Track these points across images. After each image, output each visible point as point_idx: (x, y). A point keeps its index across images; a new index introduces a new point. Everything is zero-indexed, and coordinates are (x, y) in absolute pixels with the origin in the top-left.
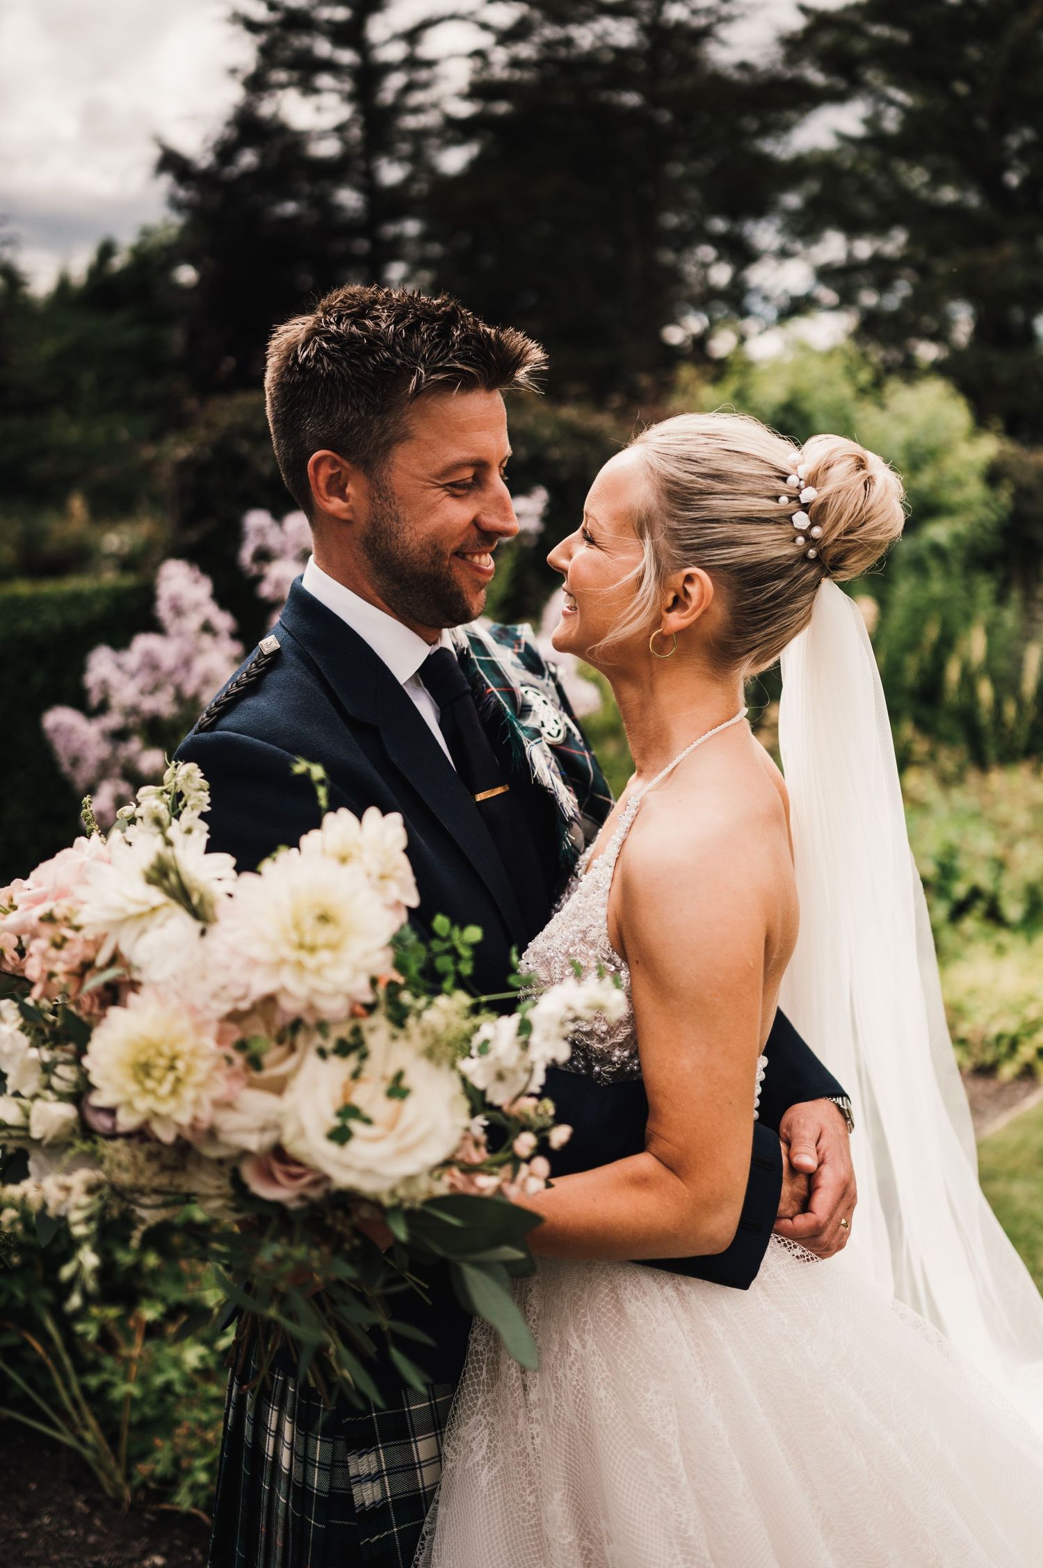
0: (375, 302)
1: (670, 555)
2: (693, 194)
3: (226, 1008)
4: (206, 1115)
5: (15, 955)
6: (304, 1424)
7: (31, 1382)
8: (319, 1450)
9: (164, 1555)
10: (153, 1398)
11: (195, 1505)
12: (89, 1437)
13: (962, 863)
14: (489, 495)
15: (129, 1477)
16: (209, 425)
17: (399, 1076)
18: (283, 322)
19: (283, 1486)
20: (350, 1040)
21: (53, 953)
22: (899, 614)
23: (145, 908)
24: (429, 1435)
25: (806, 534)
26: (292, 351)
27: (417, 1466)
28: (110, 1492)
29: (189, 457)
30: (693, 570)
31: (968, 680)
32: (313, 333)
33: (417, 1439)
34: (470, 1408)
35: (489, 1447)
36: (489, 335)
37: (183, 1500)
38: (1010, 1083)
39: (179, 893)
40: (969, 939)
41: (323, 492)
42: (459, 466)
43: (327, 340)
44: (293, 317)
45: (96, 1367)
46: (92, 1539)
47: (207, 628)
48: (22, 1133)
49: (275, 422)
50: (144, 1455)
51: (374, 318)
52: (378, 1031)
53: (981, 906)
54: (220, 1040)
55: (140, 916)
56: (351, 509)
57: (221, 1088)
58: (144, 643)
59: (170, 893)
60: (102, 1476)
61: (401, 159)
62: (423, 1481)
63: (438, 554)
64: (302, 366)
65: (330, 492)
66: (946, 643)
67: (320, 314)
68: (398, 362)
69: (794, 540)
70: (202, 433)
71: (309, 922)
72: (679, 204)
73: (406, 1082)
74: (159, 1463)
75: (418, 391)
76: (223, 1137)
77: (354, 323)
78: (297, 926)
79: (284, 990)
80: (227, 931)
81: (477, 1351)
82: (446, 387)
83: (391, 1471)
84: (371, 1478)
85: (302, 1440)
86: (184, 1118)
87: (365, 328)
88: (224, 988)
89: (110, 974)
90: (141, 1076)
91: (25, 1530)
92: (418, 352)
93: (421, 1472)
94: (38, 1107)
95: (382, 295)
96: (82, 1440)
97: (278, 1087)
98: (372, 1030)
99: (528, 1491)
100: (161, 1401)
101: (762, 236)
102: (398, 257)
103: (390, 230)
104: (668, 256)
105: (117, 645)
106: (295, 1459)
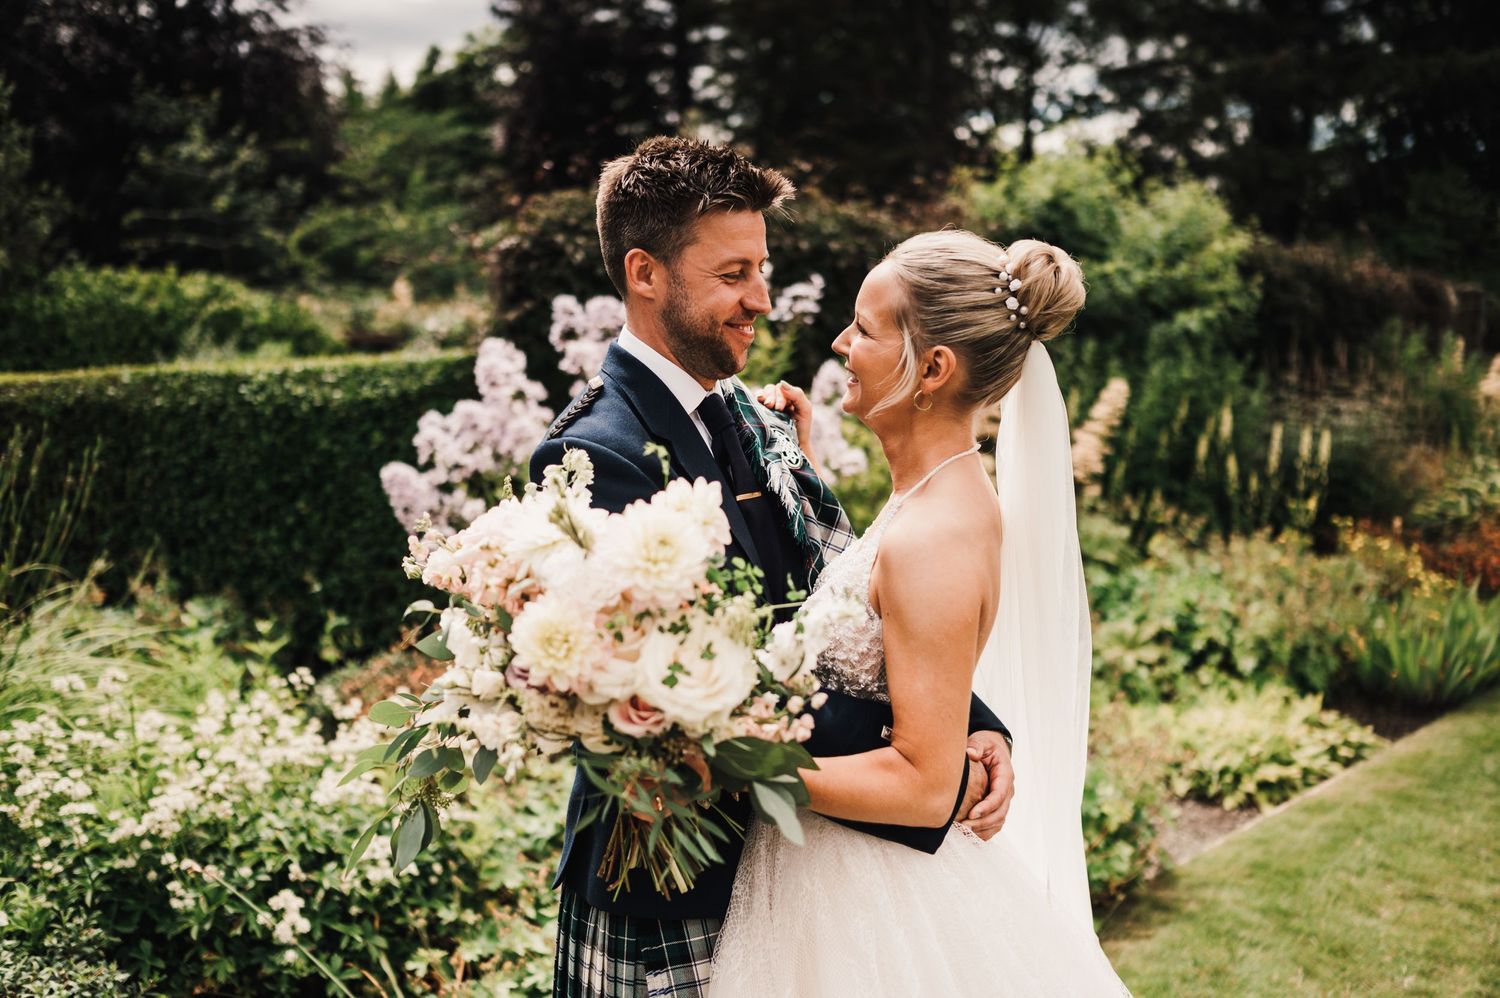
0: (676, 148)
1: (922, 338)
3: (601, 605)
4: (588, 674)
5: (460, 581)
6: (613, 951)
8: (625, 970)
13: (1200, 619)
14: (751, 284)
17: (709, 646)
18: (612, 159)
20: (679, 624)
21: (489, 569)
22: (1151, 394)
23: (549, 542)
24: (704, 960)
25: (1017, 312)
26: (617, 183)
27: (698, 983)
29: (513, 247)
30: (939, 348)
31: (1217, 455)
32: (634, 168)
33: (696, 963)
36: (755, 174)
39: (571, 531)
40: (1204, 687)
41: (635, 277)
42: (731, 263)
43: (643, 174)
44: (620, 156)
47: (520, 395)
48: (467, 692)
49: (603, 228)
51: (675, 159)
52: (697, 618)
53: (1215, 658)
54: (597, 623)
55: (546, 547)
56: (653, 290)
57: (598, 655)
58: (464, 407)
59: (565, 530)
63: (715, 323)
64: (625, 191)
65: (639, 278)
66: (1197, 421)
67: (638, 155)
68: (691, 190)
69: (1009, 318)
70: (524, 226)
71: (654, 544)
72: (969, 11)
73: (714, 649)
75: (704, 211)
76: (597, 689)
77: (662, 162)
78: (646, 546)
79: (637, 586)
80: (601, 549)
82: (724, 207)
83: (679, 987)
84: (664, 992)
85: (613, 965)
86: (573, 673)
87: (670, 166)
88: (599, 591)
89: (527, 583)
90: (546, 645)
92: (705, 183)
93: (700, 988)
94: (478, 675)
95: (682, 144)
97: (634, 657)
98: (693, 617)
101: (1047, 43)
102: (702, 60)
103: (695, 36)
104: (957, 60)
105: (446, 410)
106: (606, 981)
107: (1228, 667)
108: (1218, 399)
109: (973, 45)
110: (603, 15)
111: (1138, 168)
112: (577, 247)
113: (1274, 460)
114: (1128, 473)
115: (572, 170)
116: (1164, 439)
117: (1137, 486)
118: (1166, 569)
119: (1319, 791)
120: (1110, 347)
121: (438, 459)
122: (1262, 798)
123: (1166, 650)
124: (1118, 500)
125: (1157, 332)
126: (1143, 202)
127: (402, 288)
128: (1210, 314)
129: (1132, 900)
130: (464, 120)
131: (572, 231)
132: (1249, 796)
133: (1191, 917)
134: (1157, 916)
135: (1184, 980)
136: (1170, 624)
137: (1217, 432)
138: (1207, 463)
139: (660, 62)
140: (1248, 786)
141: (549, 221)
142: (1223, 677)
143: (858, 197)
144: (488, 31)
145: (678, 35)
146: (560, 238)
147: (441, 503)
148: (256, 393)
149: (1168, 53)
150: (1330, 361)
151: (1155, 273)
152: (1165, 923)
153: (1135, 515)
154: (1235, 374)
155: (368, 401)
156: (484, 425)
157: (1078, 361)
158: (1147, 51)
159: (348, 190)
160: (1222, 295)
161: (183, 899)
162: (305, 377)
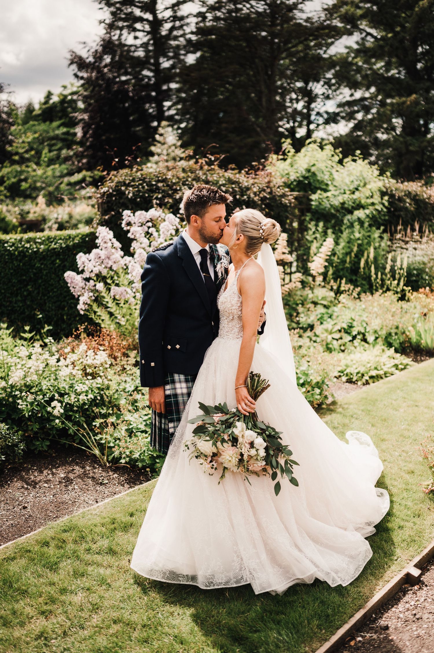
1: (239, 231)
13: (355, 324)
14: (222, 222)
25: (262, 234)
26: (188, 197)
30: (241, 235)
31: (367, 265)
40: (355, 346)
41: (193, 222)
42: (217, 218)
43: (195, 195)
47: (114, 247)
53: (360, 337)
61: (169, 58)
64: (191, 200)
68: (207, 200)
69: (259, 234)
70: (109, 184)
72: (282, 76)
74: (115, 454)
75: (211, 205)
77: (200, 192)
82: (215, 204)
87: (202, 194)
92: (211, 198)
101: (315, 89)
102: (167, 98)
103: (165, 87)
105: (88, 253)
107: (365, 340)
108: (369, 245)
111: (341, 156)
112: (129, 192)
113: (388, 268)
114: (334, 272)
116: (348, 260)
117: (337, 277)
118: (345, 307)
119: (391, 378)
120: (329, 225)
121: (86, 269)
122: (370, 381)
123: (343, 334)
124: (329, 282)
125: (347, 219)
126: (343, 167)
127: (41, 200)
128: (367, 212)
129: (321, 408)
130: (63, 125)
131: (127, 185)
132: (367, 381)
133: (339, 412)
134: (328, 412)
136: (345, 326)
137: (368, 256)
138: (364, 268)
139: (150, 100)
140: (366, 377)
141: (119, 182)
142: (363, 343)
143: (233, 169)
144: (72, 85)
145: (157, 87)
146: (123, 188)
147: (86, 285)
148: (11, 246)
149: (367, 95)
150: (413, 230)
151: (346, 196)
153: (335, 288)
154: (376, 234)
155: (54, 249)
156: (103, 257)
157: (317, 230)
159: (17, 158)
160: (373, 204)
161: (22, 405)
162: (28, 241)
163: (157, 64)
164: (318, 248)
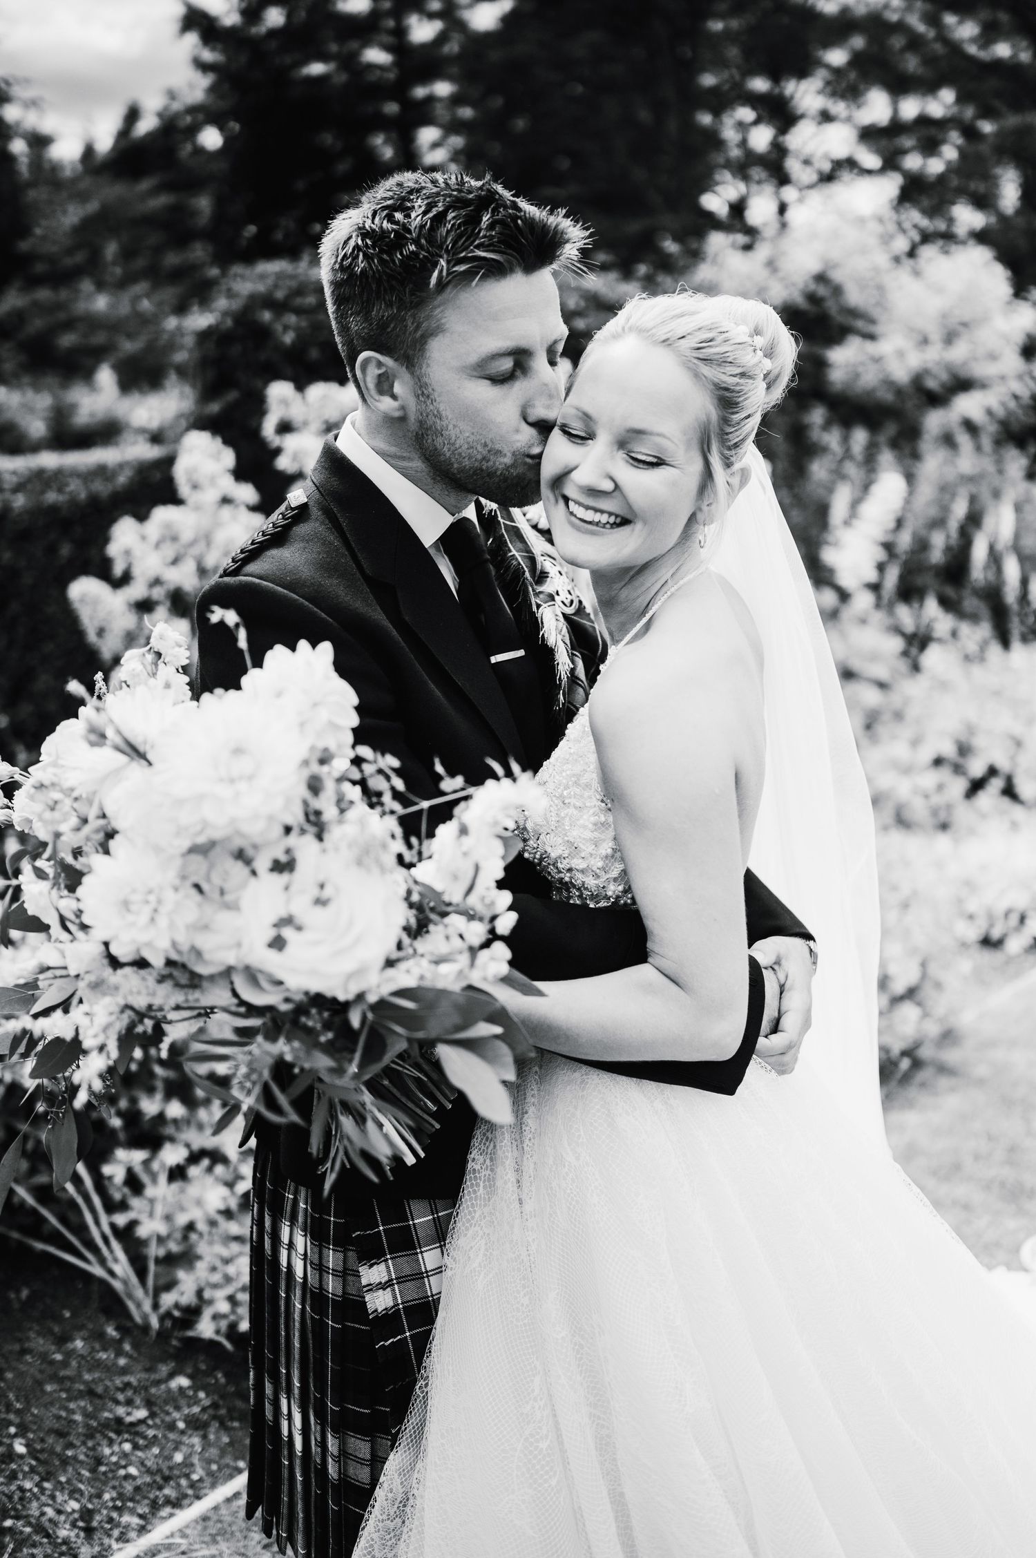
2: (733, 52)
6: (317, 1233)
7: (63, 1220)
8: (332, 1258)
9: (190, 1377)
10: (178, 1235)
11: (218, 1332)
12: (118, 1269)
13: (979, 742)
15: (156, 1306)
16: (230, 294)
19: (298, 1292)
22: (926, 491)
24: (433, 1246)
27: (425, 1275)
28: (138, 1319)
29: (210, 327)
31: (995, 558)
33: (423, 1250)
34: (468, 1221)
35: (485, 1255)
37: (206, 1328)
38: (1018, 956)
40: (983, 816)
41: (373, 391)
45: (123, 1206)
46: (122, 1362)
47: (226, 501)
50: (170, 1285)
53: (996, 784)
56: (401, 409)
58: (162, 514)
60: (131, 1306)
61: (432, 16)
62: (431, 1289)
64: (341, 265)
65: (379, 392)
66: (974, 520)
68: (423, 255)
70: (222, 303)
72: (719, 63)
74: (184, 1292)
75: (439, 285)
77: (387, 216)
81: (475, 1170)
82: (469, 276)
83: (401, 1280)
84: (383, 1286)
85: (316, 1250)
91: (59, 1351)
92: (442, 243)
93: (429, 1280)
96: (112, 1273)
99: (522, 1293)
100: (185, 1238)
101: (802, 98)
102: (428, 121)
103: (420, 92)
104: (706, 119)
105: (142, 517)
106: (309, 1266)
107: (1010, 793)
108: (997, 494)
109: (720, 102)
110: (317, 68)
112: (286, 328)
114: (903, 578)
115: (279, 236)
116: (938, 540)
117: (909, 592)
118: (943, 685)
120: (882, 438)
121: (136, 572)
123: (945, 774)
124: (890, 608)
125: (934, 421)
126: (917, 273)
127: (106, 377)
128: (991, 399)
129: (917, 1064)
130: (168, 188)
133: (981, 1082)
134: (944, 1082)
135: (977, 1157)
137: (995, 533)
138: (984, 568)
139: (382, 124)
141: (253, 297)
142: (1004, 804)
144: (191, 86)
145: (400, 91)
146: (267, 316)
147: (137, 625)
149: (934, 110)
151: (931, 354)
152: (953, 1090)
153: (908, 625)
154: (1016, 468)
155: (54, 509)
156: (187, 535)
157: (847, 455)
158: (910, 108)
159: (40, 268)
160: (1002, 378)
163: (401, 32)
164: (855, 504)
